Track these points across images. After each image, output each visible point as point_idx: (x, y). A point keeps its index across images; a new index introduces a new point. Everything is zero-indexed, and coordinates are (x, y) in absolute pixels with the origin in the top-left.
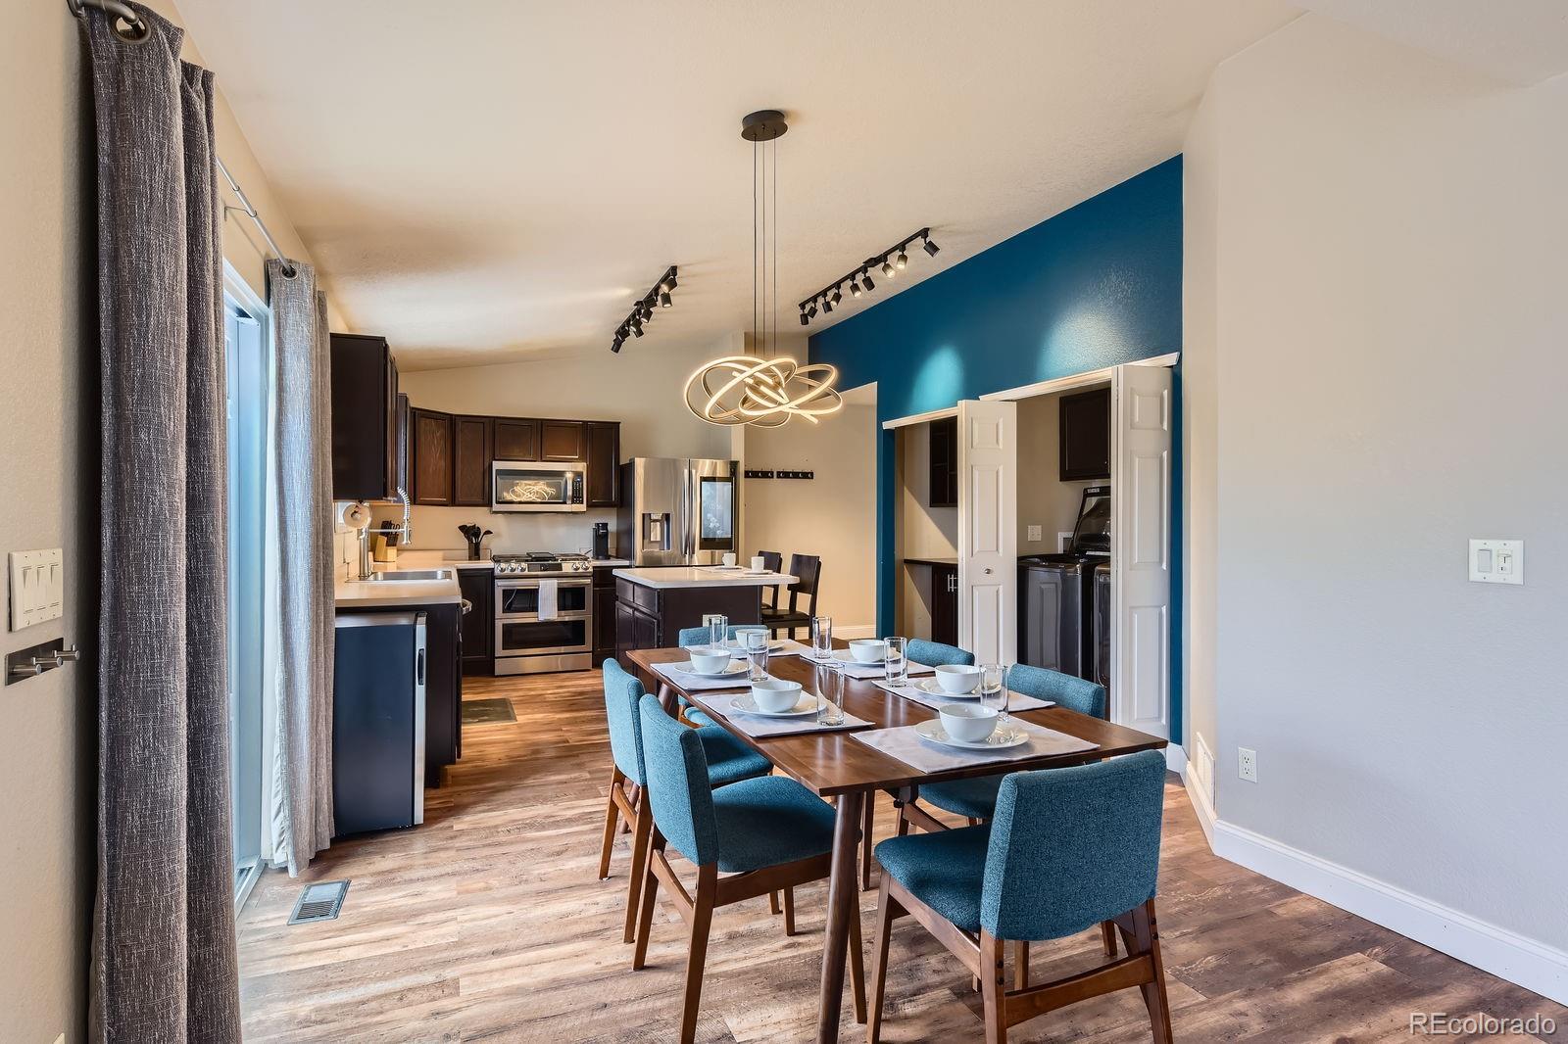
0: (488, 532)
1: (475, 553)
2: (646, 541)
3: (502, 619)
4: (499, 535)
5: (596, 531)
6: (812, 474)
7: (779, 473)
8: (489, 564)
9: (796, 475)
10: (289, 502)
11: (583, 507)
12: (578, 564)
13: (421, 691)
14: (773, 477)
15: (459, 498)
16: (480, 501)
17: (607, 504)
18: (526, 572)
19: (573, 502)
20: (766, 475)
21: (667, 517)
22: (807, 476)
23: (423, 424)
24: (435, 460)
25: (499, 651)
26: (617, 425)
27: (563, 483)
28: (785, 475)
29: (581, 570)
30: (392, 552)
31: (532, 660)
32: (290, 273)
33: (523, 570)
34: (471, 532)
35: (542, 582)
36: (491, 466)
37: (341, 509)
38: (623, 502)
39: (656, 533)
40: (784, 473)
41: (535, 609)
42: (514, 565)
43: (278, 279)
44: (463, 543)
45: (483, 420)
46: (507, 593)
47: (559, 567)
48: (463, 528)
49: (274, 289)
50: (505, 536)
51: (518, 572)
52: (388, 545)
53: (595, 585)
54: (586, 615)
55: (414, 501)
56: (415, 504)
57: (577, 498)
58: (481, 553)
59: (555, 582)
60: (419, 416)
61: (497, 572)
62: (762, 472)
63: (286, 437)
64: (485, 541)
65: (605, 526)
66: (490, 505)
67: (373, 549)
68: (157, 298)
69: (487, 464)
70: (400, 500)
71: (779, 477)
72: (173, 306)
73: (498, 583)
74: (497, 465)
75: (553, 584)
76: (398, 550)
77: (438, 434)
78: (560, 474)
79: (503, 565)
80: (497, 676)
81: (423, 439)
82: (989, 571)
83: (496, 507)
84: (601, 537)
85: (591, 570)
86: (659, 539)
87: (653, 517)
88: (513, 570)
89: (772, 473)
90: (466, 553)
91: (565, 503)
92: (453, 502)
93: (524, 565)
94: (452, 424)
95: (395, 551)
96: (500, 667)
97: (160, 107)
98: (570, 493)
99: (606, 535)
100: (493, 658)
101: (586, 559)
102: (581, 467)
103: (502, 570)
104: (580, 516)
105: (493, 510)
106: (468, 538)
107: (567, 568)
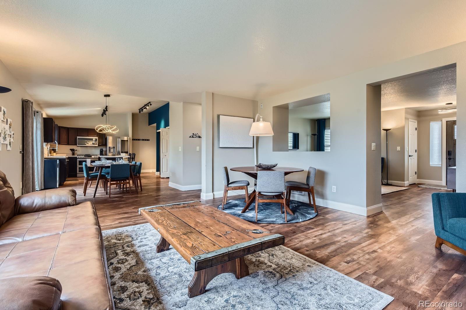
0: (76, 150)
1: (73, 154)
2: (110, 152)
3: (79, 166)
4: (79, 151)
5: (100, 150)
6: (149, 140)
8: (76, 156)
9: (145, 140)
10: (37, 142)
11: (97, 146)
13: (58, 169)
15: (70, 143)
16: (74, 144)
17: (103, 145)
20: (139, 140)
21: (114, 147)
24: (64, 136)
25: (78, 172)
28: (143, 140)
29: (96, 157)
32: (38, 112)
33: (83, 157)
34: (73, 150)
35: (87, 159)
37: (45, 144)
38: (105, 145)
39: (112, 150)
42: (81, 156)
43: (36, 113)
44: (71, 152)
45: (75, 129)
46: (80, 161)
47: (91, 157)
48: (71, 149)
49: (35, 115)
50: (80, 151)
52: (54, 152)
55: (59, 144)
56: (60, 144)
57: (96, 144)
58: (75, 154)
59: (90, 159)
60: (60, 128)
62: (138, 139)
63: (37, 133)
64: (76, 152)
65: (102, 149)
67: (50, 153)
68: (29, 124)
69: (76, 137)
70: (56, 143)
71: (142, 140)
72: (30, 124)
73: (78, 159)
74: (78, 137)
75: (90, 160)
77: (65, 131)
78: (92, 139)
79: (79, 156)
80: (77, 177)
82: (166, 156)
83: (78, 145)
86: (112, 151)
87: (111, 147)
88: (81, 157)
89: (140, 140)
90: (72, 154)
92: (68, 144)
94: (68, 129)
96: (78, 175)
97: (29, 108)
100: (77, 174)
102: (97, 138)
104: (97, 148)
105: (77, 146)
106: (72, 151)
107: (93, 157)
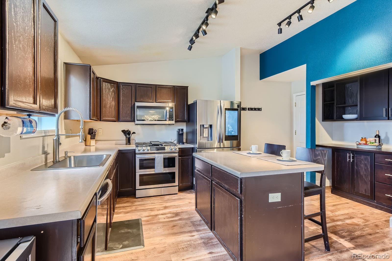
0: (134, 133)
1: (129, 141)
2: (202, 137)
3: (139, 172)
4: (138, 134)
5: (179, 132)
6: (261, 109)
7: (249, 108)
8: (134, 147)
9: (255, 109)
11: (173, 122)
12: (172, 147)
14: (246, 110)
15: (121, 118)
16: (130, 119)
17: (183, 121)
18: (150, 151)
19: (169, 120)
20: (244, 109)
21: (211, 126)
22: (259, 109)
23: (104, 85)
24: (110, 102)
25: (138, 186)
26: (187, 87)
27: (165, 112)
28: (251, 109)
29: (173, 150)
30: (93, 142)
31: (152, 190)
33: (148, 150)
34: (127, 133)
35: (156, 155)
36: (134, 104)
39: (206, 134)
40: (251, 108)
41: (153, 167)
42: (144, 148)
44: (123, 137)
45: (131, 85)
46: (141, 160)
47: (164, 149)
48: (124, 131)
50: (141, 135)
51: (146, 151)
52: (91, 139)
53: (179, 156)
54: (176, 170)
55: (99, 119)
56: (100, 121)
57: (171, 118)
58: (131, 141)
60: (102, 81)
61: (137, 152)
64: (132, 136)
65: (182, 130)
66: (134, 121)
67: (85, 140)
71: (249, 110)
73: (137, 156)
74: (137, 104)
75: (162, 156)
76: (96, 141)
77: (111, 90)
78: (163, 108)
79: (140, 148)
80: (137, 198)
81: (104, 92)
83: (137, 122)
84: (180, 134)
85: (178, 150)
86: (207, 136)
87: (205, 126)
88: (144, 150)
89: (246, 108)
90: (124, 142)
91: (166, 120)
92: (118, 119)
93: (149, 148)
94: (118, 86)
95: (94, 141)
96: (139, 193)
98: (168, 116)
99: (182, 134)
100: (135, 190)
101: (175, 145)
102: (173, 105)
103: (139, 150)
104: (172, 126)
105: (136, 124)
106: (126, 135)
107: (168, 149)
